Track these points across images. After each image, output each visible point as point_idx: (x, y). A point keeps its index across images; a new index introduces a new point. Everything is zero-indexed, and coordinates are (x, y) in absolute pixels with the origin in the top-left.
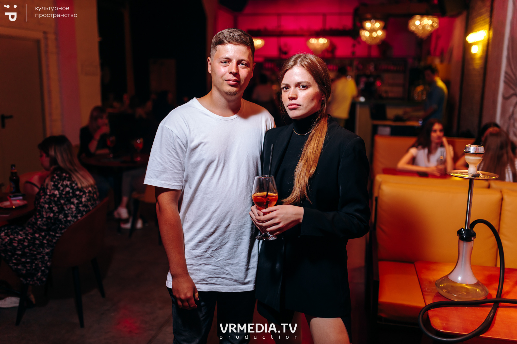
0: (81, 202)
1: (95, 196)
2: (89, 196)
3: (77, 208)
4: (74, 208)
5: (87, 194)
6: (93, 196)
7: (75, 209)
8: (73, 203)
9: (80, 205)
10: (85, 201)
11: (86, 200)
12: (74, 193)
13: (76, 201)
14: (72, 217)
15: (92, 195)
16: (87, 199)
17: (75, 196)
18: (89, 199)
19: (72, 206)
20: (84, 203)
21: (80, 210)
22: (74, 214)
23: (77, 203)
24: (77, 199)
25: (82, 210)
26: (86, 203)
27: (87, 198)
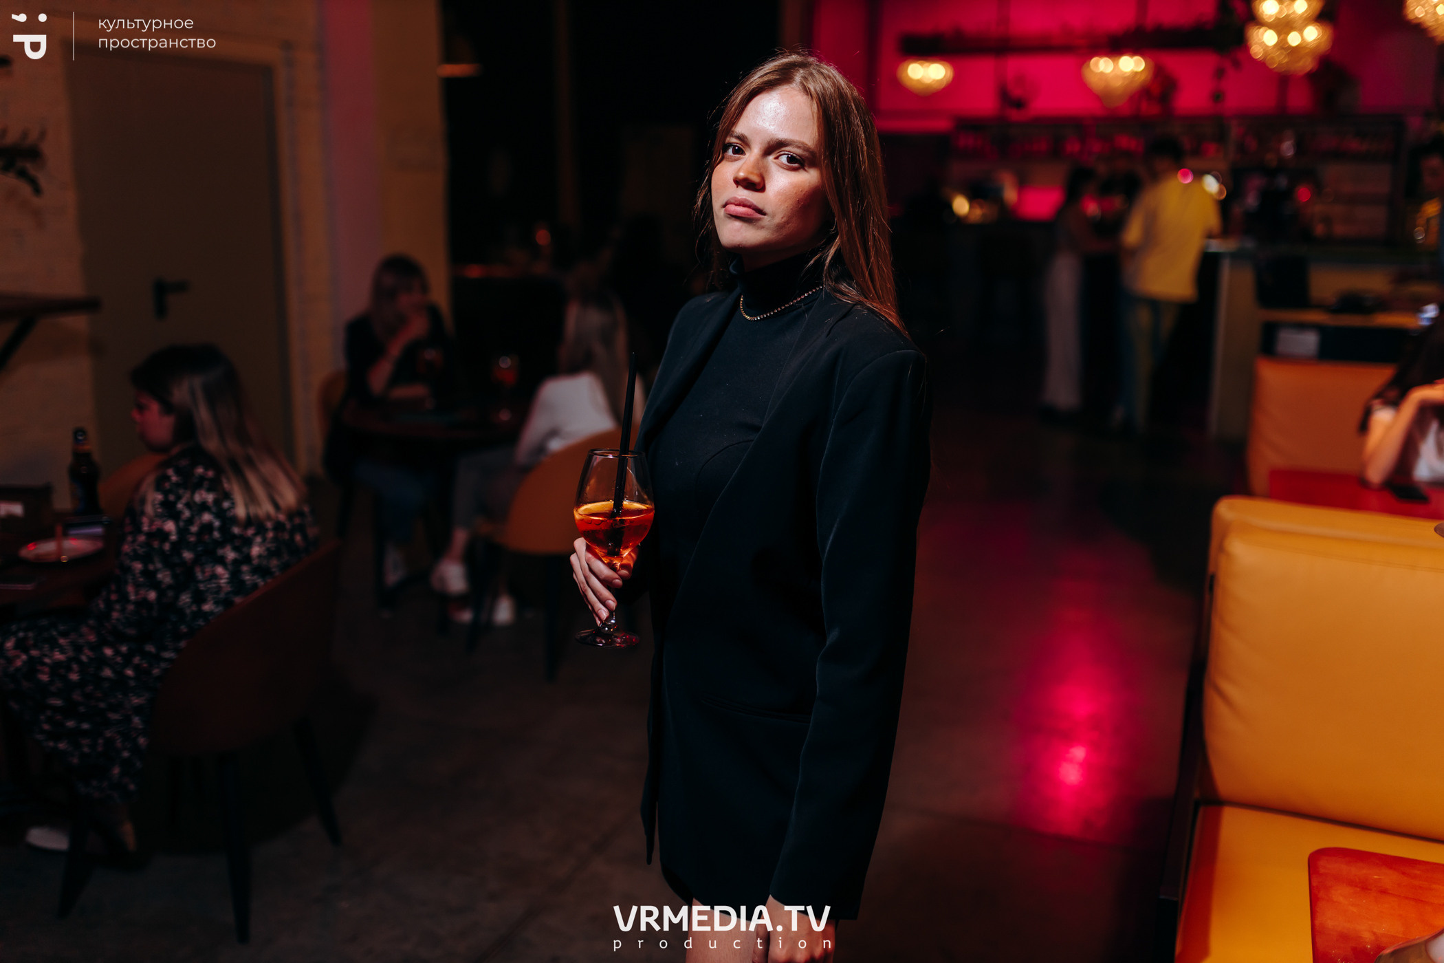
0: (247, 559)
1: (298, 538)
2: (275, 539)
3: (235, 575)
4: (224, 574)
5: (270, 535)
6: (292, 538)
7: (227, 578)
8: (221, 561)
9: (245, 568)
10: (260, 556)
11: (266, 553)
12: (224, 529)
13: (231, 555)
14: (217, 603)
15: (286, 536)
16: (268, 549)
17: (228, 538)
18: (273, 549)
19: (220, 570)
20: (255, 562)
21: (243, 582)
22: (222, 595)
23: (235, 562)
24: (236, 549)
25: (248, 583)
26: (265, 562)
27: (269, 545)
